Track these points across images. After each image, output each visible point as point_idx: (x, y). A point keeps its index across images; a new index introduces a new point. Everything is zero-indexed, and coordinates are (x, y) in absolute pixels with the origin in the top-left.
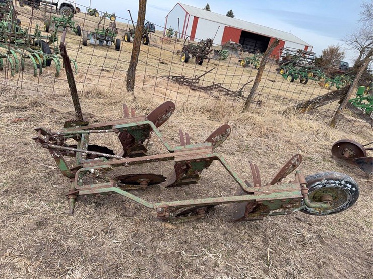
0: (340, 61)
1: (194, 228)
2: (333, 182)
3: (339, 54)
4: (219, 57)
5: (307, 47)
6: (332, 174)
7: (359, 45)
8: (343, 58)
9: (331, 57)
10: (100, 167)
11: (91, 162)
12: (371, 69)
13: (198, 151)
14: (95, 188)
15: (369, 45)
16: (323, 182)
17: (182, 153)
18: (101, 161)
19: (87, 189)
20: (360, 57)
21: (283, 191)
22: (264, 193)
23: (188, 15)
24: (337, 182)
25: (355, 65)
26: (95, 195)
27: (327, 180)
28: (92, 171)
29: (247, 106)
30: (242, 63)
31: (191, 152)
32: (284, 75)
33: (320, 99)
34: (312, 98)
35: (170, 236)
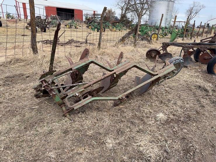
0: (114, 16)
1: (130, 103)
2: (177, 61)
3: (113, 13)
4: (53, 26)
5: (94, 12)
6: (176, 58)
7: (120, 7)
8: (115, 14)
9: (110, 15)
10: (79, 91)
11: (71, 91)
12: (129, 18)
13: (125, 66)
14: (82, 103)
15: (124, 5)
16: (174, 62)
17: (118, 69)
18: (77, 88)
19: (78, 105)
20: (122, 12)
21: (168, 69)
22: (162, 73)
23: (17, 3)
24: (178, 60)
25: (121, 17)
26: (84, 106)
27: (175, 61)
28: (77, 94)
29: (100, 46)
30: (67, 26)
31: (122, 67)
32: (92, 29)
33: (127, 35)
34: (124, 35)
35: (125, 110)
